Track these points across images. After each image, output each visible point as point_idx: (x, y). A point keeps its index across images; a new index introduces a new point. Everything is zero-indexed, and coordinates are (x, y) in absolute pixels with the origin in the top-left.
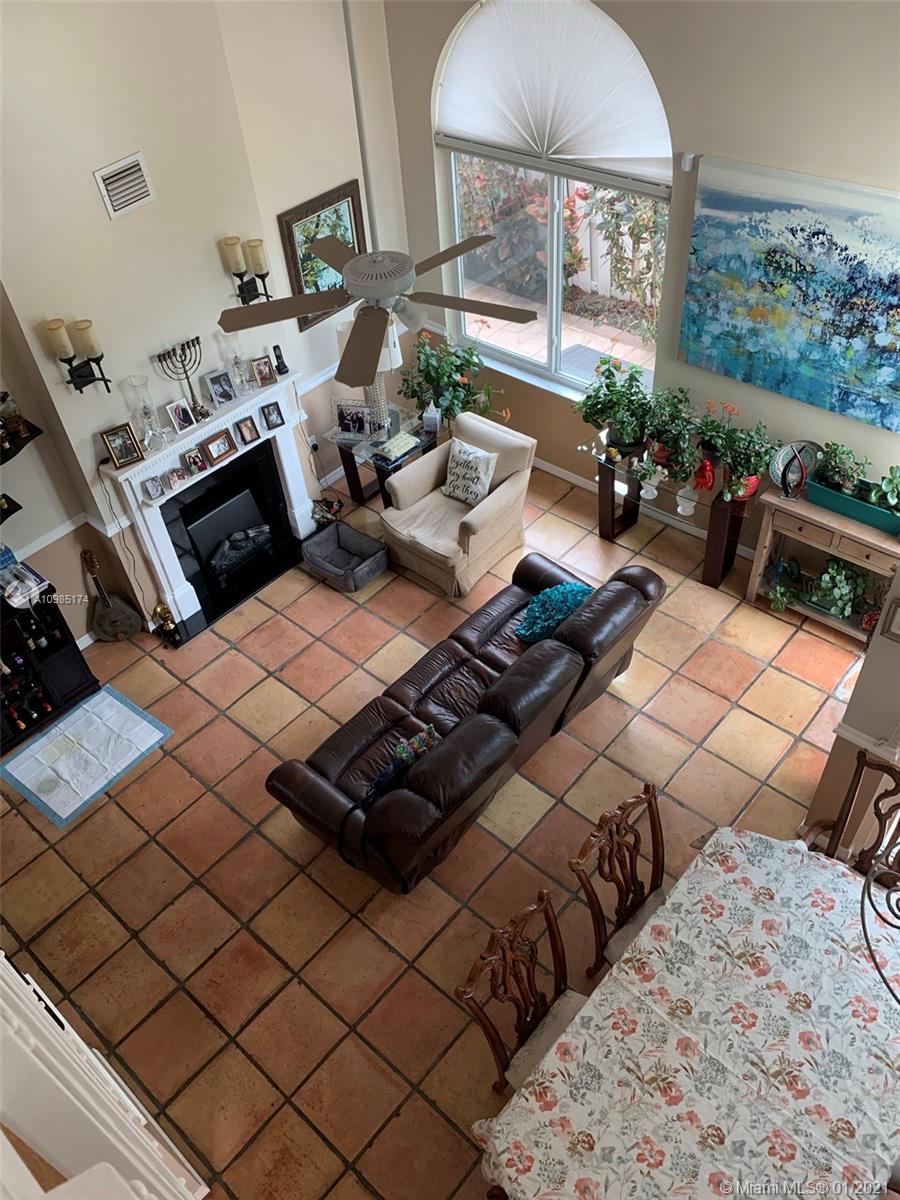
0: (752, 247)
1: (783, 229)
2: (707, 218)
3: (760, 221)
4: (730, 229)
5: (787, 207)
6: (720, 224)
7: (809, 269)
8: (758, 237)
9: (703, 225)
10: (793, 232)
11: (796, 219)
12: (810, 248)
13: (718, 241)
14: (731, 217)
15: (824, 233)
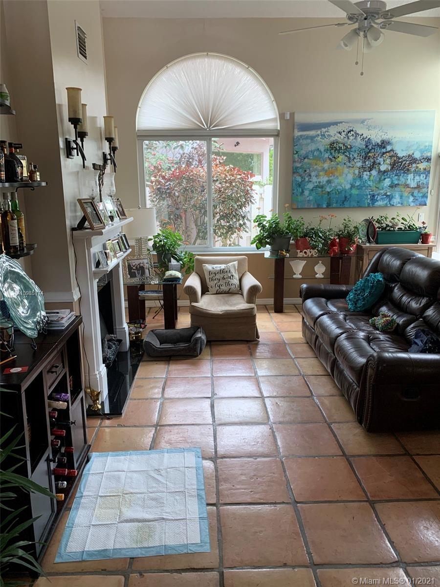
0: (323, 144)
1: (336, 133)
2: (301, 136)
3: (325, 132)
4: (312, 138)
5: (336, 124)
6: (307, 137)
7: (349, 147)
8: (325, 139)
9: (299, 139)
10: (340, 133)
11: (340, 128)
12: (348, 138)
13: (307, 145)
14: (312, 133)
15: (353, 131)
